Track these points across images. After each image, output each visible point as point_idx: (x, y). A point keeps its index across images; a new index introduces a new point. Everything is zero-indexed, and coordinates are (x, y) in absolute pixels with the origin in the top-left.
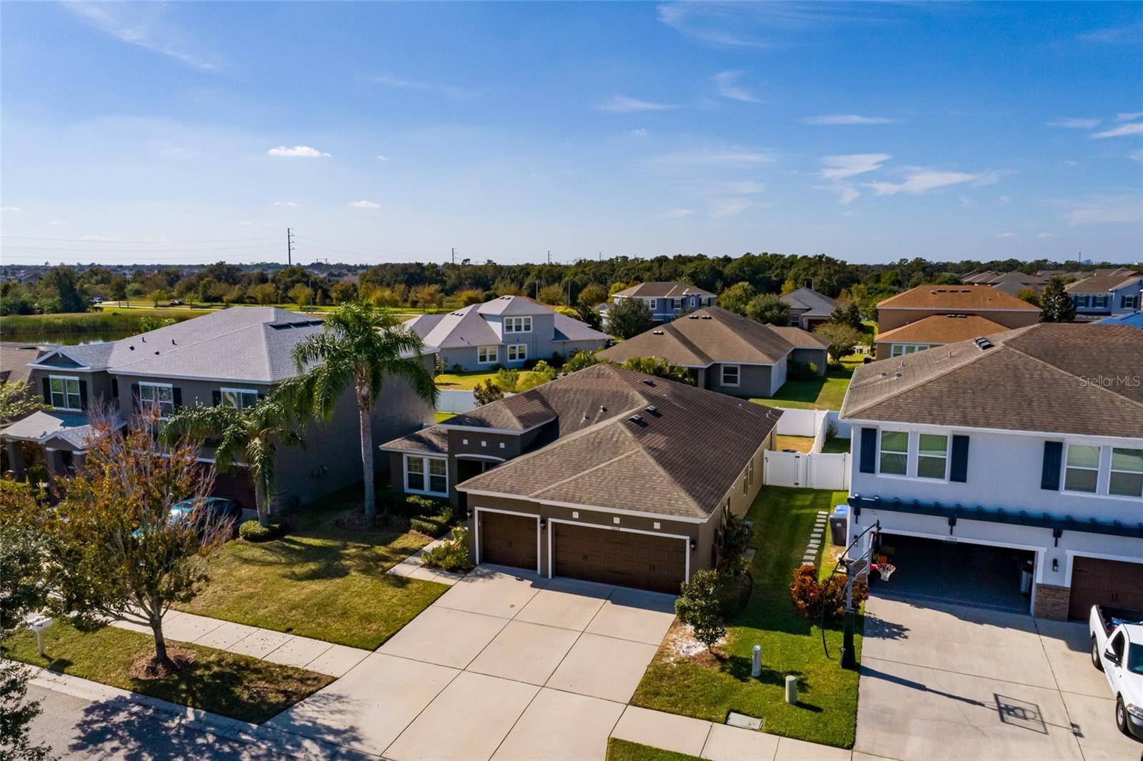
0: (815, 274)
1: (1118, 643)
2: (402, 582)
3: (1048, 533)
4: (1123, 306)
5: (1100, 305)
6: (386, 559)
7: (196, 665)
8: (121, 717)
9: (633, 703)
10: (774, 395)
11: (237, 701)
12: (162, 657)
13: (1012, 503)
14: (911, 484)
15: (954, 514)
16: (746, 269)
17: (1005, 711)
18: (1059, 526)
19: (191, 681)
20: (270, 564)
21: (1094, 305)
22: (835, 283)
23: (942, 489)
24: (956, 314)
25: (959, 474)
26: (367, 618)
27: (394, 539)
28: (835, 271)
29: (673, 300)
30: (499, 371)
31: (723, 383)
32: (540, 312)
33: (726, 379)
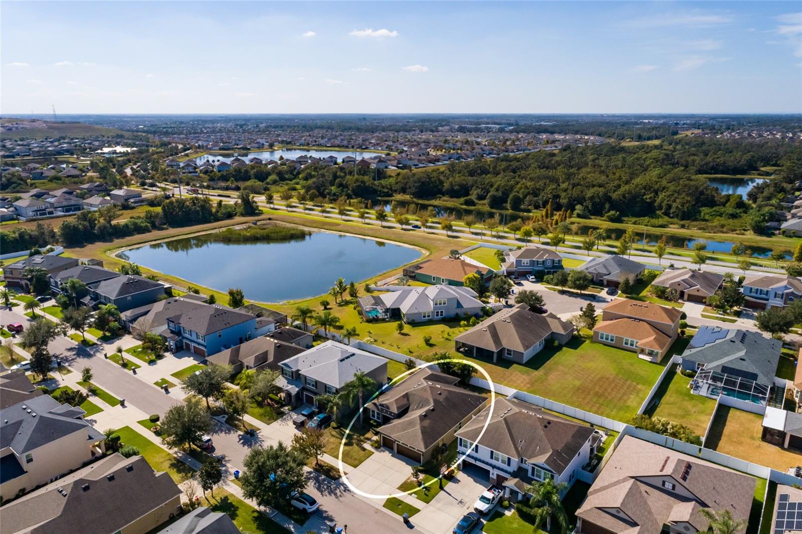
0: (674, 201)
2: (364, 449)
3: (491, 468)
4: (775, 297)
5: (764, 294)
6: (362, 441)
7: (323, 466)
8: (312, 475)
9: (398, 488)
10: (526, 362)
11: (330, 475)
12: (317, 463)
13: (485, 460)
15: (476, 459)
16: (627, 195)
17: (461, 502)
18: (493, 467)
19: (323, 469)
20: (337, 437)
21: (760, 294)
22: (686, 210)
23: (474, 454)
24: (636, 319)
25: (477, 451)
26: (355, 459)
27: (365, 434)
28: (687, 201)
29: (538, 261)
30: (431, 322)
31: (506, 355)
32: (451, 297)
33: (508, 354)
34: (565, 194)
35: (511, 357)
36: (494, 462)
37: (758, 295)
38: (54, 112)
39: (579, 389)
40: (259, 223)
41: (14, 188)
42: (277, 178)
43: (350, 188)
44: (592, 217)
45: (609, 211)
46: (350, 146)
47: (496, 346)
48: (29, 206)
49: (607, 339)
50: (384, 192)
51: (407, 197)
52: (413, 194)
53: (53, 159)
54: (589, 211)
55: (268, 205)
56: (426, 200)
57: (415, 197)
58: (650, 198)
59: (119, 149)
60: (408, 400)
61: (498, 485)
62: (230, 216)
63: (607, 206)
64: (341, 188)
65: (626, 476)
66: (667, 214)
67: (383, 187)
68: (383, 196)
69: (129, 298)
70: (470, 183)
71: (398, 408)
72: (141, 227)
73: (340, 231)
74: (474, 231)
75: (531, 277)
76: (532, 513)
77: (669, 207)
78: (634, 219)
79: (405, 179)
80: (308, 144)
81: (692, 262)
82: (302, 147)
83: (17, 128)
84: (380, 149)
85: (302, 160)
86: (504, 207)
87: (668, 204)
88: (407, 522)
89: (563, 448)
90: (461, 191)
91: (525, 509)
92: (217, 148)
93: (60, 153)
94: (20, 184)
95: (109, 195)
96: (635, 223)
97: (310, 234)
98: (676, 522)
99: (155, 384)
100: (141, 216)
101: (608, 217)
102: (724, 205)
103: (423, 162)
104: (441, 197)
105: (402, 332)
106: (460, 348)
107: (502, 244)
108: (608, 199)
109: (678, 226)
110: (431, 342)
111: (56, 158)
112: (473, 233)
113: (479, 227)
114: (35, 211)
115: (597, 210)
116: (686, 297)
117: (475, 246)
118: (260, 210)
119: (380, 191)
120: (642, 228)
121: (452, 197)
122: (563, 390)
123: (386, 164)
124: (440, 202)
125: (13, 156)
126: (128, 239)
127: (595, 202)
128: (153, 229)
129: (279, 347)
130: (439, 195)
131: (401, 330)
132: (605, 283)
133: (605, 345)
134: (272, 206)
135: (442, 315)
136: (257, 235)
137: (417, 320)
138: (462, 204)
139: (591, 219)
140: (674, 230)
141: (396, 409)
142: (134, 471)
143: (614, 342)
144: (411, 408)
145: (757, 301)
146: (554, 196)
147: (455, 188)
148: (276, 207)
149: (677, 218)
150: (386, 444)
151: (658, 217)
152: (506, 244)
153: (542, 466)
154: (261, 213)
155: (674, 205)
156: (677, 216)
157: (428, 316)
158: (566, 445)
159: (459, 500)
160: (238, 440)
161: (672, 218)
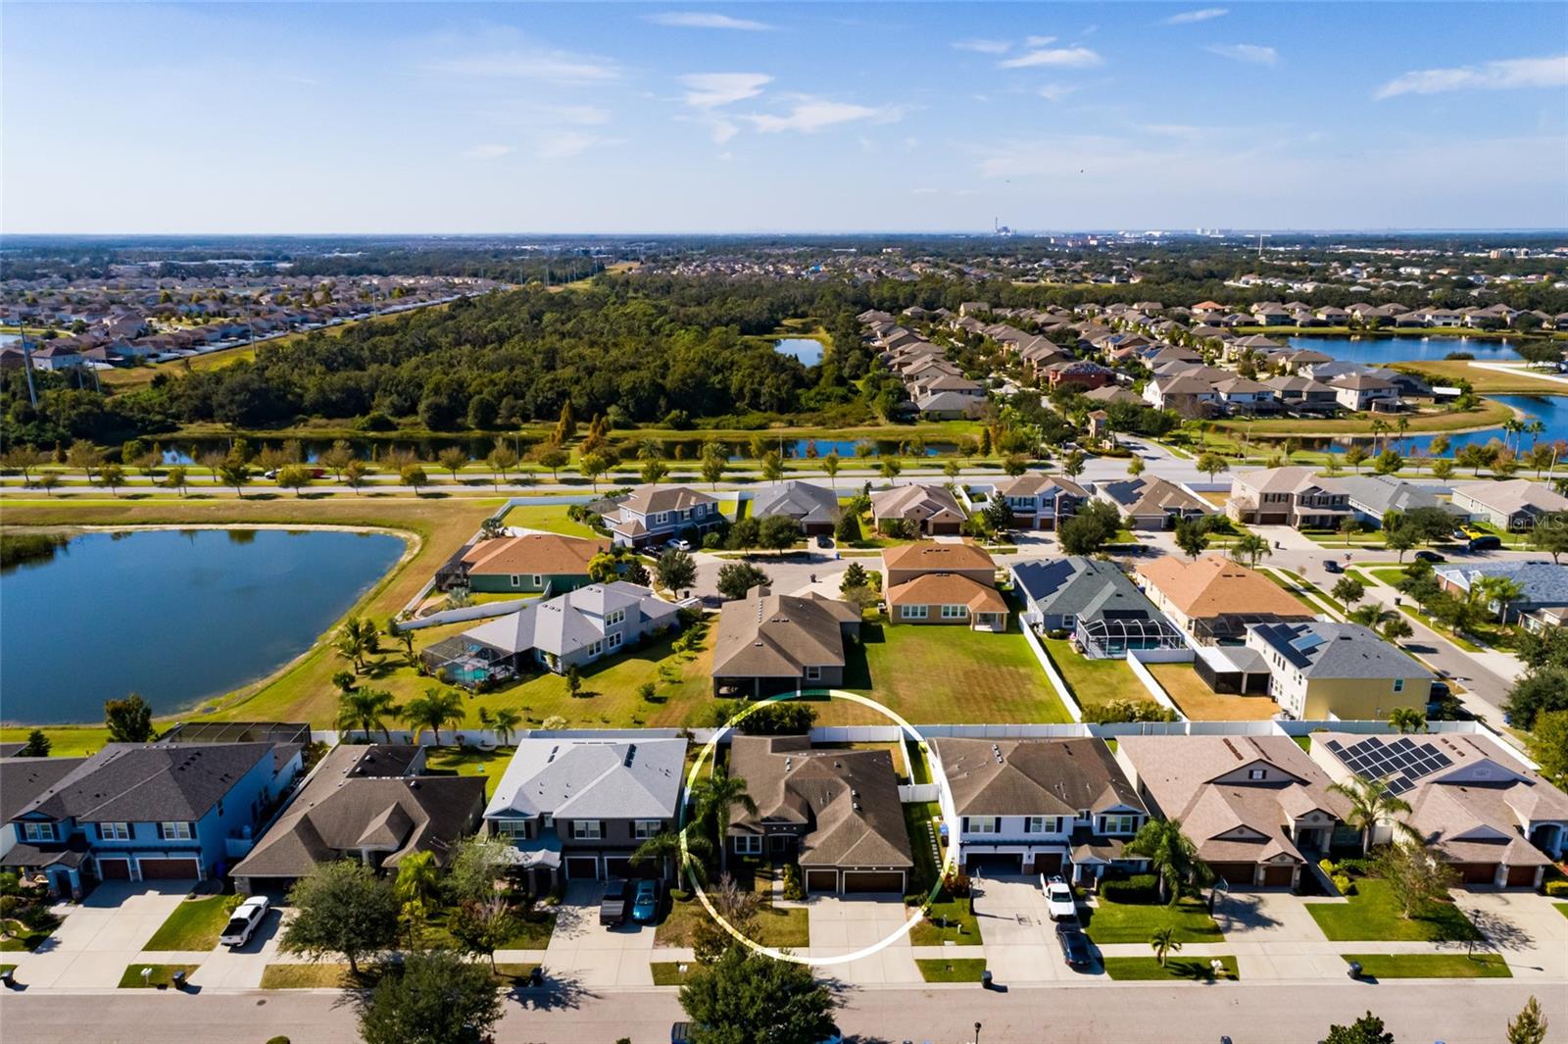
1: (1049, 890)
2: (784, 912)
3: (1027, 847)
4: (1045, 505)
5: (1029, 505)
10: (843, 683)
13: (1015, 838)
14: (982, 835)
15: (996, 844)
17: (1020, 920)
18: (1030, 844)
21: (1025, 505)
23: (992, 836)
24: (942, 572)
25: (998, 830)
26: (788, 934)
29: (682, 512)
31: (809, 679)
32: (630, 603)
33: (811, 675)
34: (579, 387)
35: (819, 679)
36: (1033, 836)
37: (1023, 508)
39: (957, 698)
44: (640, 425)
45: (668, 412)
47: (796, 667)
49: (915, 614)
51: (219, 428)
52: (235, 420)
54: (631, 416)
56: (272, 428)
57: (243, 426)
58: (719, 383)
61: (1049, 867)
63: (662, 402)
65: (1199, 785)
66: (755, 405)
68: (154, 432)
70: (366, 384)
71: (797, 813)
73: (144, 523)
74: (464, 477)
75: (682, 543)
76: (1134, 887)
77: (756, 394)
78: (714, 421)
81: (881, 476)
86: (459, 425)
87: (753, 390)
88: (988, 985)
90: (352, 403)
91: (1121, 885)
96: (717, 427)
97: (63, 541)
98: (1302, 816)
99: (120, 987)
101: (671, 421)
102: (816, 382)
103: (168, 347)
104: (306, 420)
105: (578, 691)
106: (719, 688)
107: (546, 494)
108: (660, 389)
109: (783, 425)
110: (657, 694)
112: (466, 483)
113: (475, 469)
115: (644, 411)
116: (931, 529)
117: (506, 506)
120: (732, 435)
121: (330, 417)
122: (940, 706)
123: (74, 359)
124: (309, 429)
127: (640, 398)
130: (300, 416)
131: (575, 688)
132: (805, 530)
133: (914, 624)
135: (618, 642)
138: (364, 429)
139: (639, 428)
140: (779, 430)
141: (801, 816)
143: (926, 617)
144: (813, 806)
145: (1023, 515)
146: (558, 393)
147: (334, 397)
149: (771, 410)
150: (819, 885)
151: (744, 413)
152: (553, 494)
153: (1120, 809)
155: (765, 390)
156: (771, 408)
157: (598, 650)
159: (1015, 917)
160: (520, 1005)
161: (765, 411)
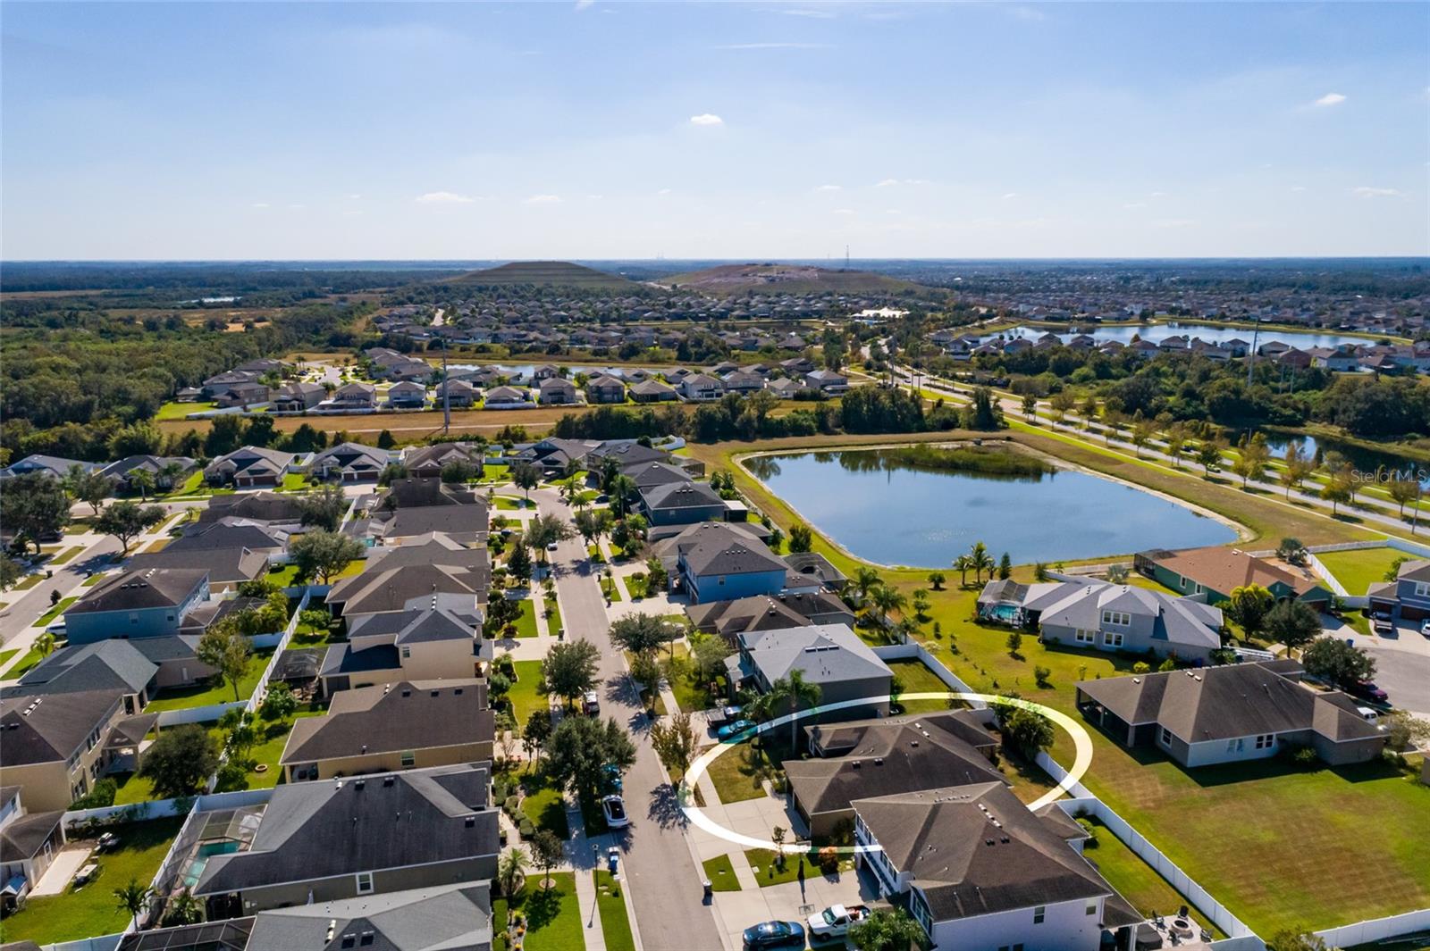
2: (759, 787)
6: (768, 776)
8: (664, 790)
9: (745, 852)
30: (1091, 651)
31: (1162, 740)
32: (1141, 612)
33: (1165, 739)
35: (1169, 746)
36: (883, 867)
38: (848, 255)
39: (1259, 847)
40: (983, 444)
41: (711, 359)
42: (1093, 373)
43: (1206, 402)
46: (1313, 323)
47: (1136, 716)
48: (695, 383)
50: (1282, 416)
51: (1338, 431)
52: (1349, 426)
53: (795, 324)
55: (1025, 416)
56: (1376, 440)
57: (1353, 433)
59: (885, 312)
60: (860, 738)
62: (948, 425)
64: (1188, 399)
67: (1285, 406)
68: (1279, 424)
69: (672, 513)
71: (832, 743)
72: (801, 426)
79: (1341, 393)
80: (1223, 316)
82: (1208, 322)
83: (781, 279)
84: (1384, 331)
85: (1172, 344)
88: (708, 893)
89: (994, 888)
92: (1043, 316)
93: (806, 315)
94: (720, 354)
95: (805, 378)
97: (1053, 472)
100: (810, 411)
104: (1415, 439)
106: (1085, 704)
111: (799, 323)
114: (703, 391)
117: (1372, 543)
118: (1005, 423)
119: (1275, 413)
122: (1215, 836)
123: (1352, 363)
124: (1410, 448)
125: (748, 318)
126: (778, 442)
128: (818, 432)
129: (773, 615)
130: (1413, 434)
131: (1016, 648)
134: (1031, 417)
135: (1118, 643)
136: (957, 460)
137: (1064, 641)
141: (827, 743)
142: (461, 696)
144: (854, 751)
148: (1038, 419)
154: (1006, 426)
157: (1089, 639)
158: (1004, 888)
159: (808, 903)
160: (632, 717)
